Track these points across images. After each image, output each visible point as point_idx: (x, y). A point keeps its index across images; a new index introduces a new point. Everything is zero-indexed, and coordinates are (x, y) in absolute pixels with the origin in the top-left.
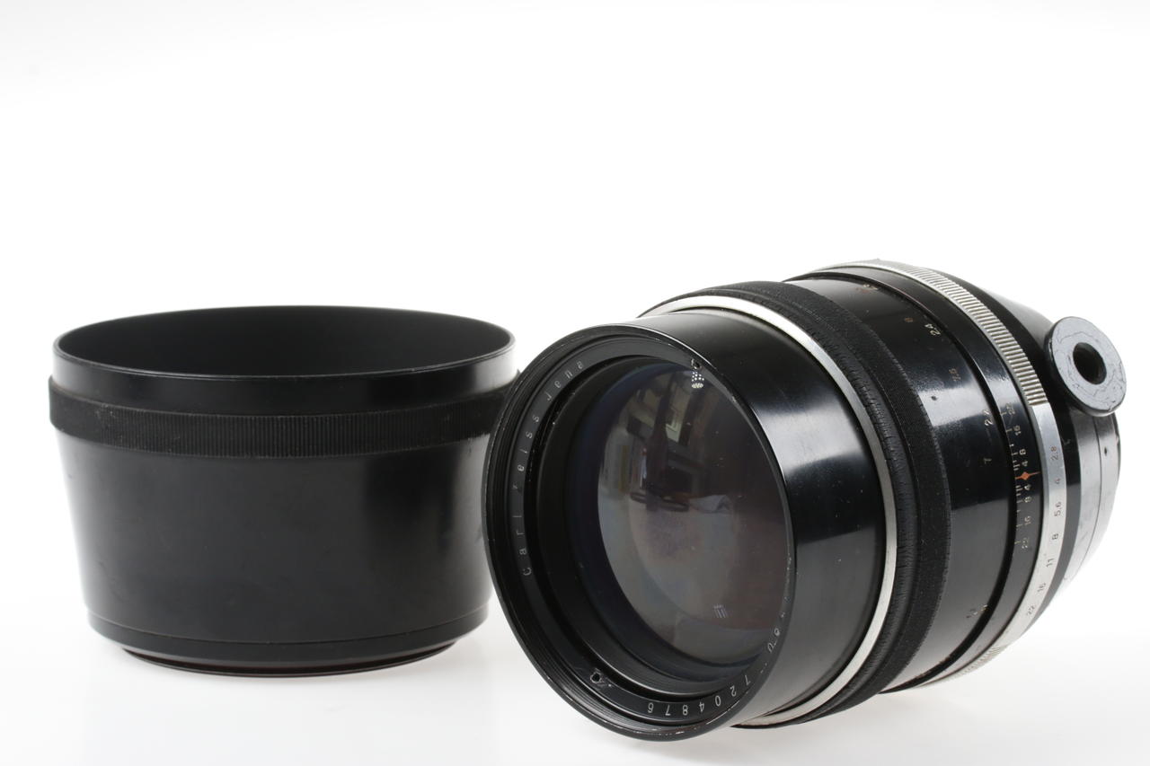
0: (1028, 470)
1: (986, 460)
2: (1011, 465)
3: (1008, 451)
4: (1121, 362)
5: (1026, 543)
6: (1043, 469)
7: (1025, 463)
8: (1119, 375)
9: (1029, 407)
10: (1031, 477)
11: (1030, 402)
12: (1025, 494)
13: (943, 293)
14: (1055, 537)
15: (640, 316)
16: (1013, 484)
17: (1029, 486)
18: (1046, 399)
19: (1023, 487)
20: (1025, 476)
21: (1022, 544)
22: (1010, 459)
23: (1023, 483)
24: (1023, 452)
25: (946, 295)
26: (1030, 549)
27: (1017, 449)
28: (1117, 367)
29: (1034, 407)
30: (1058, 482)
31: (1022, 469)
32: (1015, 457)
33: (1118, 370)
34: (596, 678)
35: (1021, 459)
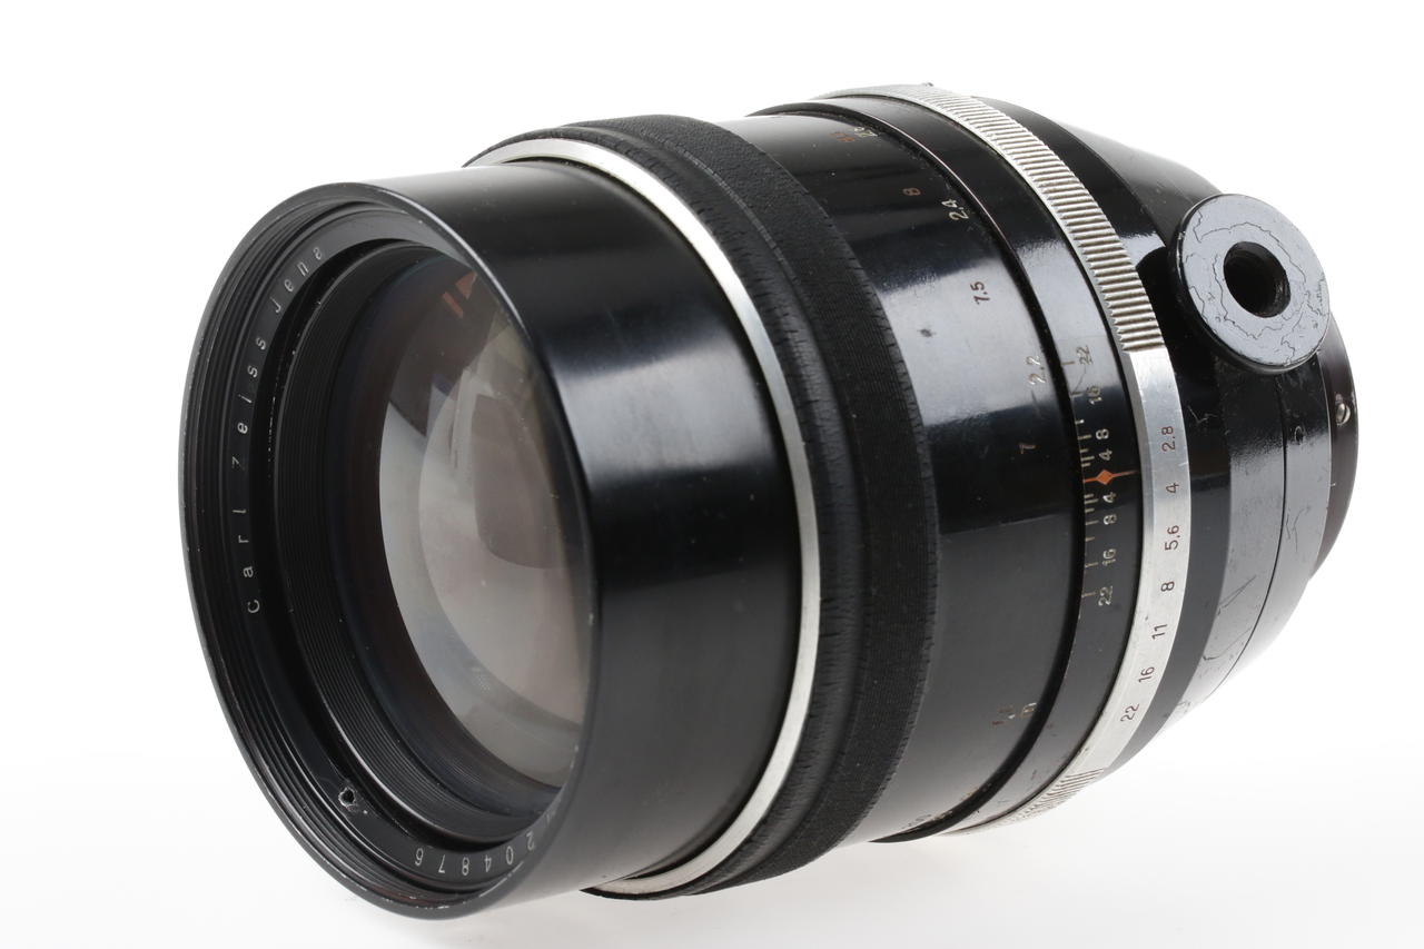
0: (1109, 466)
1: (1023, 447)
2: (1076, 458)
3: (1071, 431)
4: (1323, 279)
5: (1106, 596)
6: (1143, 466)
7: (1106, 455)
8: (1315, 302)
9: (1121, 353)
10: (1115, 480)
11: (1127, 345)
12: (1102, 508)
13: (995, 145)
14: (1168, 586)
15: (466, 165)
16: (1079, 491)
17: (1112, 495)
18: (1161, 340)
19: (1099, 496)
20: (1104, 477)
21: (1100, 597)
22: (1075, 445)
23: (1099, 490)
24: (1102, 435)
25: (1000, 150)
26: (1115, 607)
27: (1091, 427)
28: (1312, 287)
29: (1133, 356)
30: (1173, 489)
31: (1098, 466)
32: (1085, 444)
33: (1314, 294)
34: (348, 798)
35: (1096, 447)
